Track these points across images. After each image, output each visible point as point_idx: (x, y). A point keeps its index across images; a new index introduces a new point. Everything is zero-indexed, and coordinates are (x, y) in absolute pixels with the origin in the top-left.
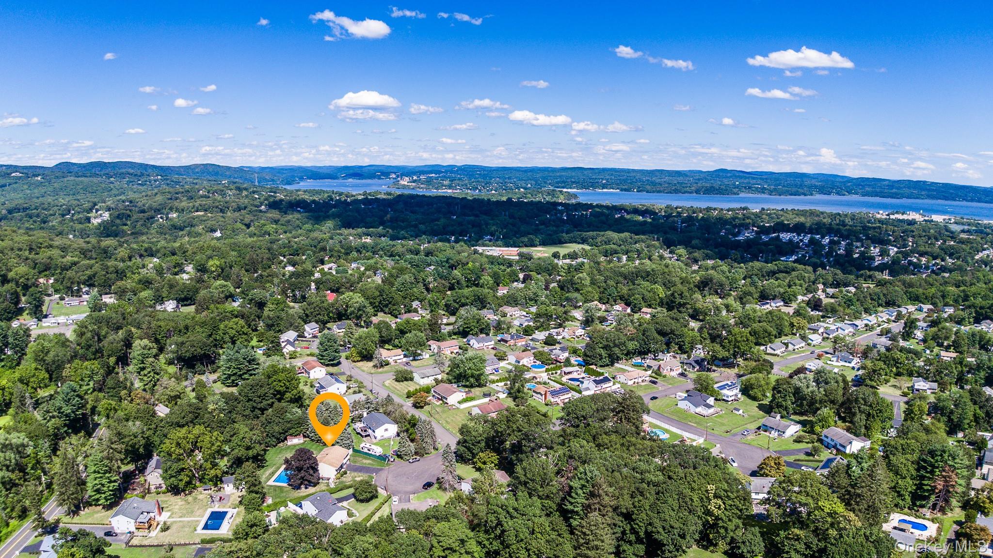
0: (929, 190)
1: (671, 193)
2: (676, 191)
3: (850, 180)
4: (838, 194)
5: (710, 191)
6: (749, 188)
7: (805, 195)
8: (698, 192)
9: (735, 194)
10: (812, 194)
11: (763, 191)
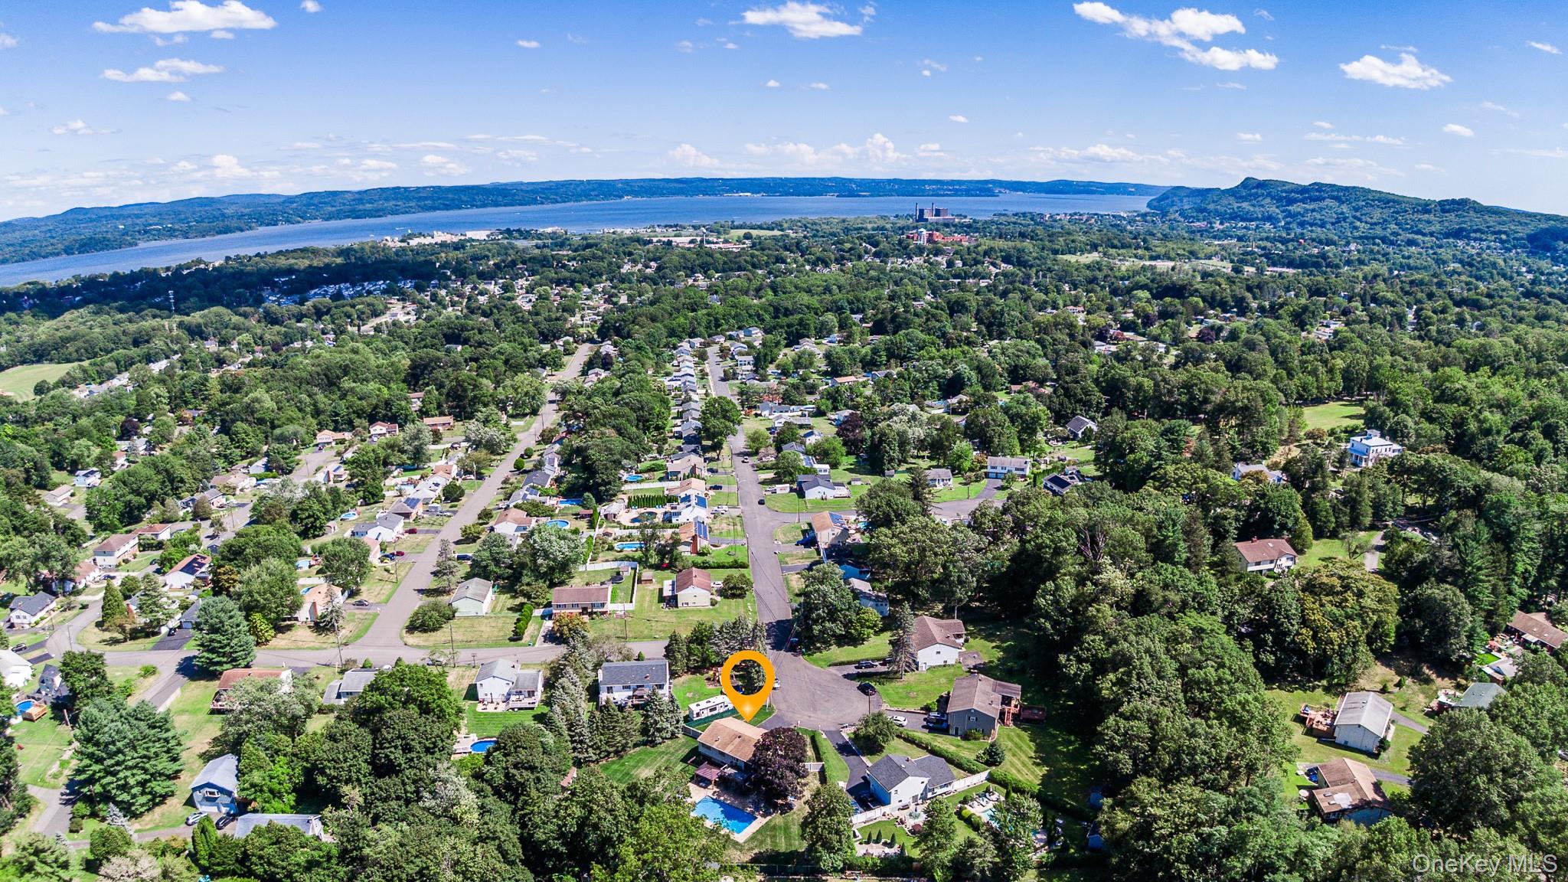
0: (420, 199)
1: (24, 260)
2: (34, 256)
3: (290, 200)
4: (288, 221)
5: (87, 246)
6: (146, 232)
7: (242, 230)
8: (68, 251)
9: (131, 245)
10: (251, 228)
11: (171, 233)
